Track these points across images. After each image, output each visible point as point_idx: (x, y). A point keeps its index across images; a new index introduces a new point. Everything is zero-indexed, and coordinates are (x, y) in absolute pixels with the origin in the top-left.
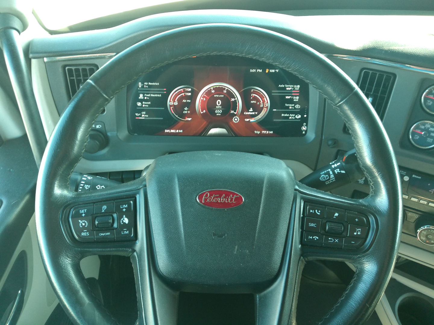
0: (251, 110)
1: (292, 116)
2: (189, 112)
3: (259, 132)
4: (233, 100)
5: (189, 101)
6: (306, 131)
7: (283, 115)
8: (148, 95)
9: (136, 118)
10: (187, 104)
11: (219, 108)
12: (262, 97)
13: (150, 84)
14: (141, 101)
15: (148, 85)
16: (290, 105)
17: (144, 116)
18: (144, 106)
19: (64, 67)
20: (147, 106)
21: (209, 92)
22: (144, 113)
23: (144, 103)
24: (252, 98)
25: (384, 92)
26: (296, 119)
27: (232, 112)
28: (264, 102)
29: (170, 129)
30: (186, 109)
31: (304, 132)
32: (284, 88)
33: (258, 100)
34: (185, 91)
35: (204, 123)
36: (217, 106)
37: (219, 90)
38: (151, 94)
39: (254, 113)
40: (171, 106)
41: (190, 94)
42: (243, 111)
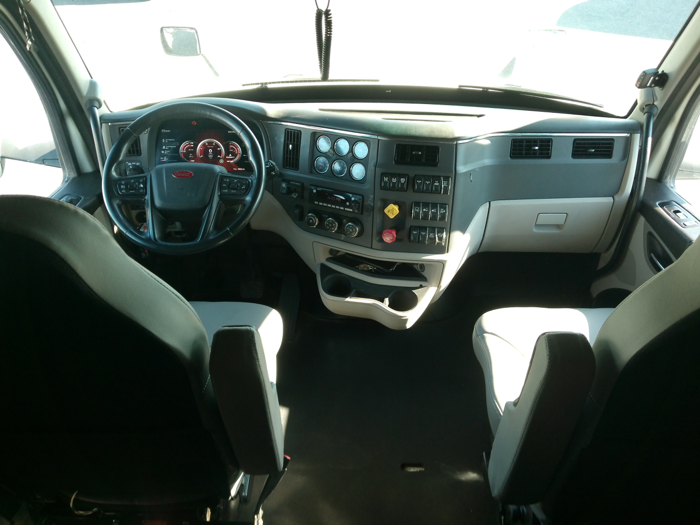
0: (230, 155)
2: (193, 157)
3: (236, 169)
4: (219, 149)
5: (192, 150)
8: (168, 147)
9: (161, 160)
10: (191, 152)
11: (211, 154)
12: (236, 147)
13: (169, 140)
14: (164, 150)
17: (165, 159)
18: (165, 152)
19: (120, 128)
20: (168, 153)
21: (204, 145)
22: (166, 157)
24: (230, 148)
25: (297, 142)
27: (219, 156)
28: (238, 150)
30: (191, 155)
33: (234, 149)
34: (190, 144)
37: (210, 143)
38: (170, 146)
39: (232, 157)
40: (181, 153)
41: (193, 146)
42: (225, 157)
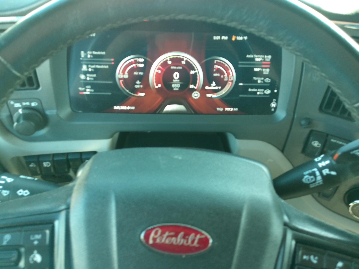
0: (214, 84)
1: (260, 92)
2: (142, 86)
3: (221, 110)
4: (192, 72)
5: (141, 73)
6: (275, 108)
7: (250, 90)
8: (93, 67)
9: (81, 93)
10: (139, 78)
11: (177, 82)
12: (227, 69)
13: (95, 53)
14: (85, 73)
15: (92, 54)
16: (259, 78)
17: (88, 91)
18: (88, 79)
20: (92, 79)
21: (165, 64)
22: (89, 87)
23: (88, 75)
24: (215, 70)
26: (265, 94)
27: (192, 86)
28: (228, 74)
29: (120, 105)
30: (138, 82)
31: (273, 110)
32: (253, 59)
33: (222, 73)
34: (136, 62)
35: (160, 99)
36: (175, 79)
37: (176, 61)
38: (96, 64)
39: (216, 88)
40: (120, 79)
41: (142, 65)
42: (204, 86)
